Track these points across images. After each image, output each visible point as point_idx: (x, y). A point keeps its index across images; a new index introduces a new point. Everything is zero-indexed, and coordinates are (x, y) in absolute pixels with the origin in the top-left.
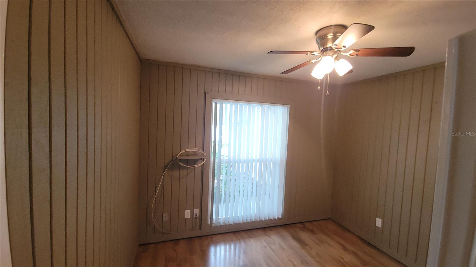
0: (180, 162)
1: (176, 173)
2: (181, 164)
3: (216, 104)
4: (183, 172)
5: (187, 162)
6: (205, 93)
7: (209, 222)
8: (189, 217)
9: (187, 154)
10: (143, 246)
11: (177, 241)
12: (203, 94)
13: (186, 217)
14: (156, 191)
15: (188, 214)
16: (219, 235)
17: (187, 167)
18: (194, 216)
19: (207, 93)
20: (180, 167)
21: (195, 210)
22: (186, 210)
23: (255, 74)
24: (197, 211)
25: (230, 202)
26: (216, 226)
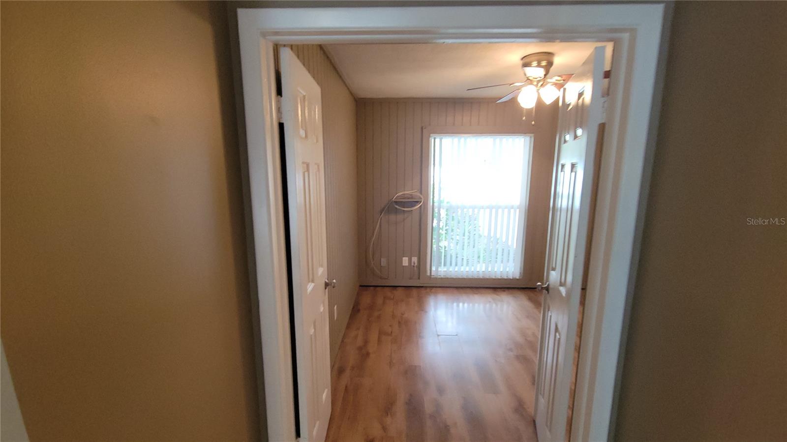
0: (396, 205)
1: (392, 217)
2: (397, 207)
3: (435, 139)
4: (400, 217)
5: (403, 204)
6: (422, 128)
7: (429, 274)
8: (407, 264)
9: (404, 197)
10: (364, 287)
11: (395, 287)
12: (420, 130)
13: (404, 264)
14: (373, 235)
15: (405, 261)
16: (440, 289)
17: (404, 210)
18: (413, 264)
19: (424, 128)
20: (396, 211)
21: (413, 258)
22: (404, 257)
23: (483, 99)
24: (415, 260)
25: (462, 266)
26: (436, 278)
